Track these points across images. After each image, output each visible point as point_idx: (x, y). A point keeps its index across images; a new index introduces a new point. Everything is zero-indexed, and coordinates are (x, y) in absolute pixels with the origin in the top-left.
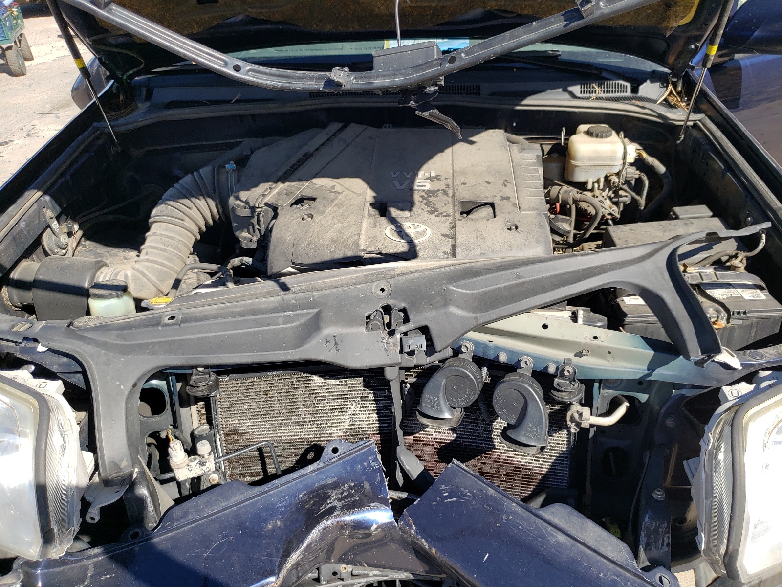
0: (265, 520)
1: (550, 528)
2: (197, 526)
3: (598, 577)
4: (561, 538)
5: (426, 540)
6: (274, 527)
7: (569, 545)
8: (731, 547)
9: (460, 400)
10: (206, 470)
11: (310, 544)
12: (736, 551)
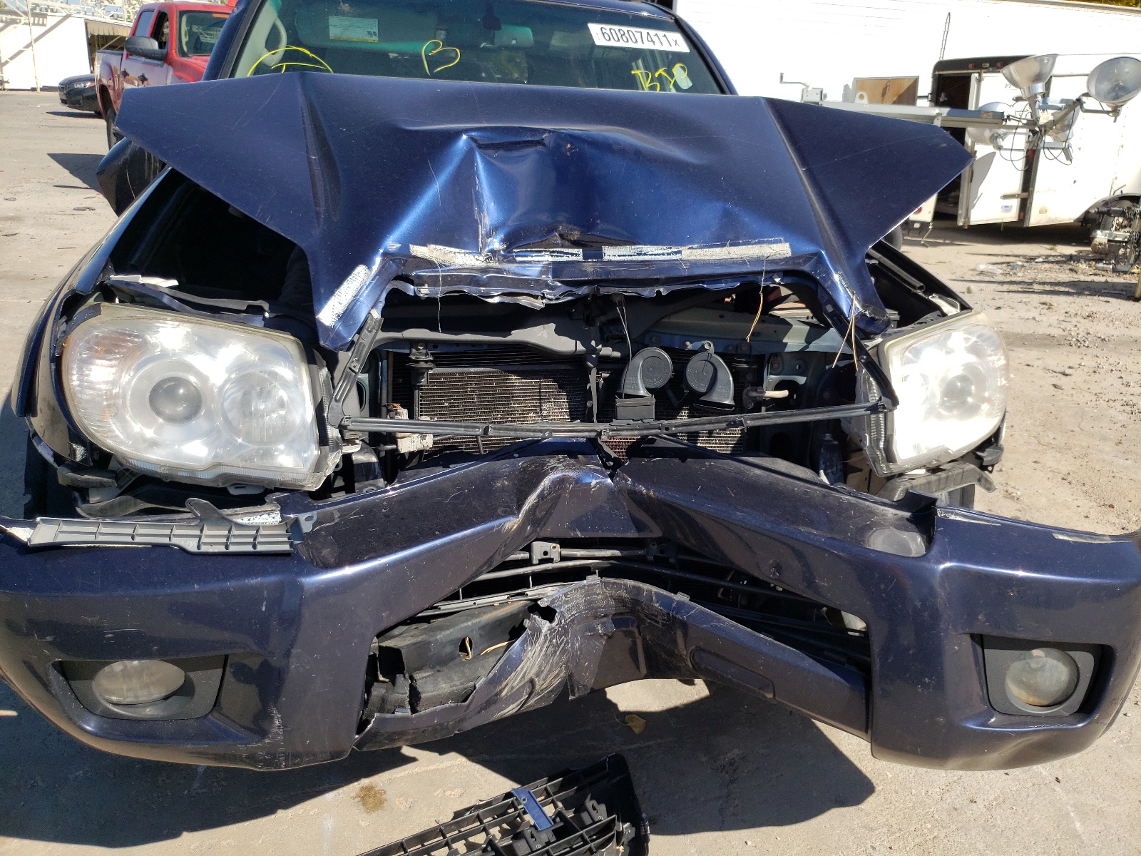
0: (493, 480)
1: (747, 467)
2: (435, 482)
3: (794, 490)
4: (758, 471)
5: (643, 486)
6: (503, 485)
7: (765, 475)
8: (888, 433)
9: (655, 380)
10: (425, 446)
11: (543, 490)
12: (892, 436)
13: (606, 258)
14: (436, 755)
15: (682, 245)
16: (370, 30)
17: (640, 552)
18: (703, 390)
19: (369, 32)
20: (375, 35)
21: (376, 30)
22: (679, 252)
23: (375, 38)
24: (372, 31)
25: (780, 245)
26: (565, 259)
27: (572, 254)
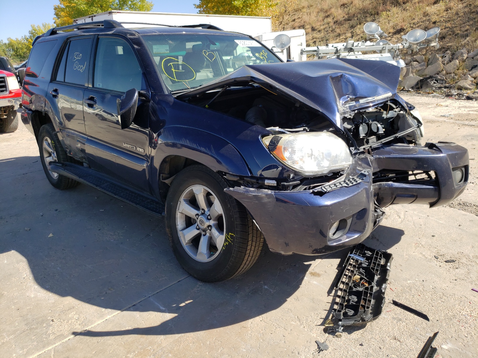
9: (365, 131)
13: (361, 103)
14: (313, 261)
15: (374, 96)
16: (166, 49)
17: (377, 175)
18: (376, 131)
19: (166, 50)
20: (168, 50)
21: (168, 48)
22: (374, 98)
23: (168, 52)
24: (167, 49)
25: (389, 93)
26: (351, 105)
27: (353, 103)
